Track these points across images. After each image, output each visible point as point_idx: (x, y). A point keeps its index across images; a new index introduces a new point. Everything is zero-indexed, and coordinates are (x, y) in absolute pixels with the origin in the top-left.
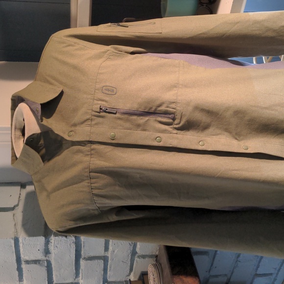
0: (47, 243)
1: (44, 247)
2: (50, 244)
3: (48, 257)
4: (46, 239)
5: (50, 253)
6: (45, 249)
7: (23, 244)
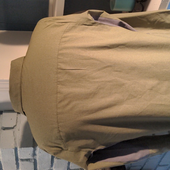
0: (35, 150)
1: (32, 153)
2: (36, 150)
3: (35, 157)
4: (34, 149)
5: (36, 155)
6: (33, 154)
7: (20, 151)
